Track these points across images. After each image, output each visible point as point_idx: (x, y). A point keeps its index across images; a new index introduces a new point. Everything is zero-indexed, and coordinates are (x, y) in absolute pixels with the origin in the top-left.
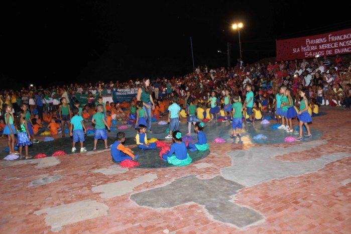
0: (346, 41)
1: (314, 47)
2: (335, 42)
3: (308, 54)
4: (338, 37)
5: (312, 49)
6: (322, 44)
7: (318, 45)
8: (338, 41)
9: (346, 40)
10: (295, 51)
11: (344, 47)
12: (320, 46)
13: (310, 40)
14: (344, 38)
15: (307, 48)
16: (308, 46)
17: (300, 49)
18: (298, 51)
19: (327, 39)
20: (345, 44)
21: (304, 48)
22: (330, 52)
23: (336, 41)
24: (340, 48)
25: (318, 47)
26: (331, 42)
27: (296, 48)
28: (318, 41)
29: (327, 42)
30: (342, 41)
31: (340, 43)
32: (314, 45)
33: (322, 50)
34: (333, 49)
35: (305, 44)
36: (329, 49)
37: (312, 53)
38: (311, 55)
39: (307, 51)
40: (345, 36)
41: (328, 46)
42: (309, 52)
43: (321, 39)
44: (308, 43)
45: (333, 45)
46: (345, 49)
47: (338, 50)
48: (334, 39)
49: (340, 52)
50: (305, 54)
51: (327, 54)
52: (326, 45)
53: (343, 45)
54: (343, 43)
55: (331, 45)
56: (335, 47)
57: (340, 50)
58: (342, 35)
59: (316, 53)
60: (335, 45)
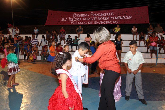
1: (79, 19)
2: (94, 17)
4: (97, 14)
5: (77, 19)
6: (85, 17)
7: (82, 18)
8: (97, 17)
9: (102, 17)
10: (63, 20)
11: (101, 21)
12: (84, 18)
13: (77, 14)
14: (101, 15)
15: (73, 19)
16: (74, 18)
17: (68, 19)
18: (66, 20)
20: (102, 19)
21: (71, 19)
22: (91, 23)
23: (96, 17)
24: (98, 21)
25: (82, 19)
26: (92, 17)
27: (65, 18)
28: (82, 15)
29: (90, 17)
30: (100, 17)
31: (98, 18)
32: (80, 17)
34: (93, 21)
36: (90, 21)
37: (77, 22)
38: (76, 23)
39: (73, 21)
40: (102, 14)
45: (94, 19)
46: (102, 22)
47: (97, 22)
48: (94, 15)
49: (98, 23)
50: (72, 23)
51: (89, 24)
52: (88, 18)
53: (100, 19)
54: (101, 18)
55: (91, 18)
56: (95, 20)
57: (98, 22)
58: (99, 13)
59: (80, 22)
60: (95, 19)
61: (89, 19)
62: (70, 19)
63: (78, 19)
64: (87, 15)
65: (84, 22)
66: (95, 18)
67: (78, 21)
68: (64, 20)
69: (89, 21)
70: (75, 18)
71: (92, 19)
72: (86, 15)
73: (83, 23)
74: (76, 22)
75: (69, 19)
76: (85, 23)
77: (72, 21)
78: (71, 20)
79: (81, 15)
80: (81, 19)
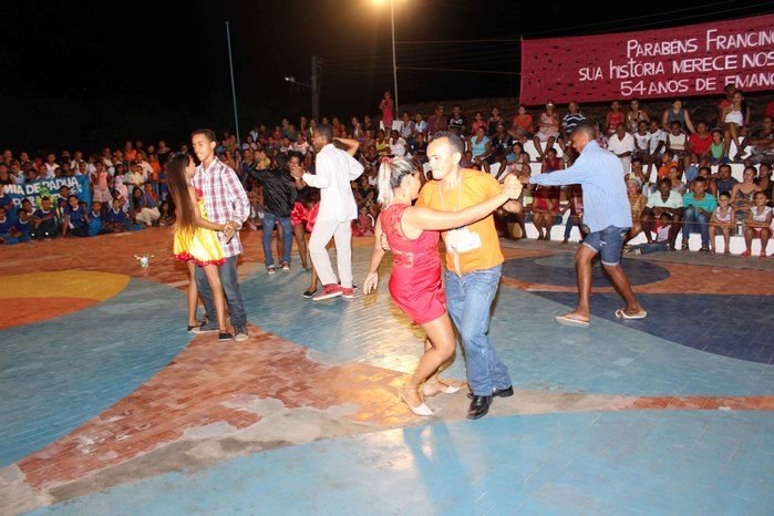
0: (768, 51)
1: (652, 66)
2: (726, 53)
3: (632, 86)
4: (739, 36)
5: (645, 70)
6: (680, 57)
7: (668, 60)
8: (740, 51)
10: (587, 76)
11: (757, 70)
12: (675, 63)
13: (642, 43)
14: (761, 42)
15: (628, 69)
16: (632, 62)
17: (606, 72)
18: (598, 74)
19: (701, 41)
20: (762, 60)
21: (620, 69)
22: (707, 85)
23: (733, 51)
24: (745, 72)
25: (668, 68)
26: (714, 52)
28: (668, 48)
29: (701, 53)
30: (751, 51)
31: (746, 57)
32: (656, 59)
33: (680, 76)
35: (624, 56)
36: (705, 75)
37: (647, 85)
38: (642, 89)
39: (629, 79)
40: (763, 35)
41: (704, 64)
42: (635, 81)
43: (679, 43)
44: (633, 52)
45: (721, 63)
46: (762, 76)
47: (738, 79)
48: (726, 44)
49: (742, 85)
50: (622, 87)
51: (697, 89)
52: (697, 62)
53: (755, 62)
54: (756, 58)
55: (710, 61)
56: (727, 68)
57: (743, 80)
58: (751, 30)
59: (660, 84)
60: (727, 63)
61: (701, 67)
62: (614, 71)
63: (650, 69)
64: (689, 48)
65: (678, 84)
66: (730, 59)
67: (648, 80)
68: (591, 76)
69: (697, 74)
70: (634, 65)
71: (711, 67)
72: (684, 44)
73: (673, 86)
74: (641, 83)
75: (612, 69)
76: (681, 87)
77: (624, 80)
78: (618, 76)
79: (660, 46)
80: (660, 69)
